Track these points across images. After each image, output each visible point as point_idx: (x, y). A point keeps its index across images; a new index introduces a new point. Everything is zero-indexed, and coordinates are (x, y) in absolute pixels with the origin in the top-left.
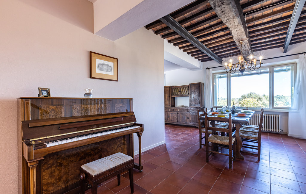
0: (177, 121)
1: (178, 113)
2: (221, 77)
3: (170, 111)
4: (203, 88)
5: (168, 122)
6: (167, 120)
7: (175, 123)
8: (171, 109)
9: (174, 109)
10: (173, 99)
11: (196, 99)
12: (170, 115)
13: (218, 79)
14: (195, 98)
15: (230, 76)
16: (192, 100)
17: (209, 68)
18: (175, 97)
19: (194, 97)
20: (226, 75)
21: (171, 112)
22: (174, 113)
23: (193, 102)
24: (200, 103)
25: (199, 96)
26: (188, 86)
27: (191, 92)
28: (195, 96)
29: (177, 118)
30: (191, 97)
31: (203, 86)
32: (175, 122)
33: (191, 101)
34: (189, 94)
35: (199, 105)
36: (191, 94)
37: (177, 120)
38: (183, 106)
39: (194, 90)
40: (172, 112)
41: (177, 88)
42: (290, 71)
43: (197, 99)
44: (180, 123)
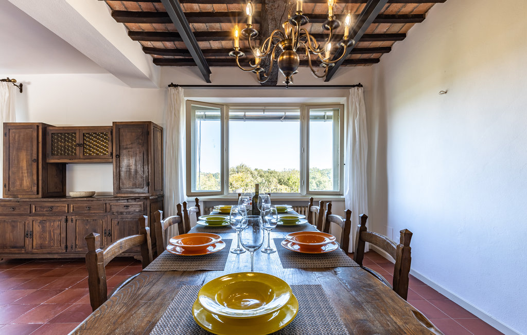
0: (66, 247)
1: (69, 218)
2: (207, 117)
3: (36, 215)
4: (159, 141)
5: (27, 253)
6: (24, 247)
7: (56, 256)
8: (41, 207)
9: (52, 208)
10: (52, 172)
11: (136, 172)
12: (37, 228)
13: (199, 122)
14: (133, 167)
15: (228, 118)
16: (123, 174)
17: (176, 86)
18: (64, 165)
19: (129, 166)
20: (218, 113)
21: (40, 218)
22: (53, 218)
23: (124, 182)
24: (148, 185)
25: (146, 163)
26: (110, 129)
27: (120, 148)
28: (132, 161)
29: (63, 235)
30: (118, 167)
31: (159, 134)
32: (58, 251)
33: (118, 177)
34: (114, 154)
35: (146, 189)
36: (118, 156)
37: (63, 246)
38: (93, 193)
39: (129, 143)
40: (44, 215)
41: (68, 133)
42: (332, 120)
43: (140, 172)
44: (76, 253)
